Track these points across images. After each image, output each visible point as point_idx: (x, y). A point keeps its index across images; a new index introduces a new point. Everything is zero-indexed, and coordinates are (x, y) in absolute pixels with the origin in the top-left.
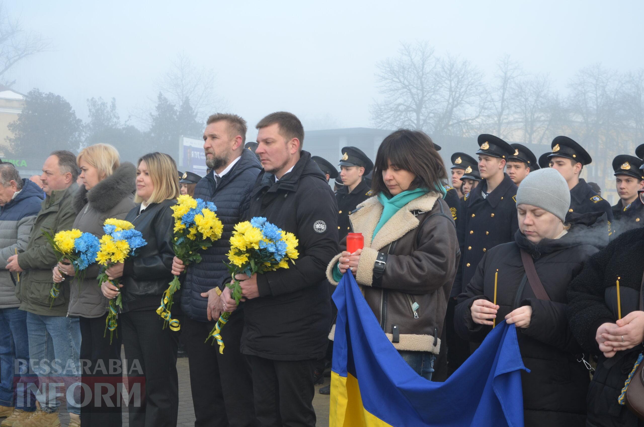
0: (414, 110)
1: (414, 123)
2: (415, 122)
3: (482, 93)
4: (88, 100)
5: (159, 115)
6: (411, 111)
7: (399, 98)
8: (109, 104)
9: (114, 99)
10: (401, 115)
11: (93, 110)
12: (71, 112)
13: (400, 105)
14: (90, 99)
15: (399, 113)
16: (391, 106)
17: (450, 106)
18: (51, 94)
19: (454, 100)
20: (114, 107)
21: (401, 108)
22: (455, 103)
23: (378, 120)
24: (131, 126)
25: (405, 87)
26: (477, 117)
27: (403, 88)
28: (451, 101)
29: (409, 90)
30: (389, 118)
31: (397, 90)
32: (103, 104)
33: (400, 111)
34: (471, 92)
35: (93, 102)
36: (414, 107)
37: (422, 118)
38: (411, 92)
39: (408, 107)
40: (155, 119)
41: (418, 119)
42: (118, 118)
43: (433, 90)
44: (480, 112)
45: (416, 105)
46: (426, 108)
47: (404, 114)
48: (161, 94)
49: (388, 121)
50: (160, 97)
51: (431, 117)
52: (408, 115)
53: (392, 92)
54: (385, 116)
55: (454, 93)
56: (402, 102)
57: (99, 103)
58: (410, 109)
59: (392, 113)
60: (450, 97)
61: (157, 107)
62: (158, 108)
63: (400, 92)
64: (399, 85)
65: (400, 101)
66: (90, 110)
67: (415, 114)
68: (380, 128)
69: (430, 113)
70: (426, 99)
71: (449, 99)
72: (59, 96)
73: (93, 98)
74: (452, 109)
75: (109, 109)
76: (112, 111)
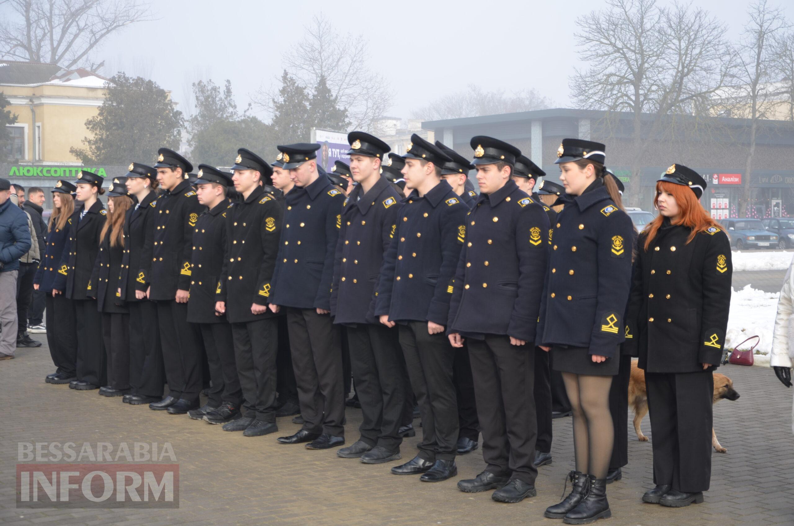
0: (631, 82)
1: (631, 100)
2: (633, 98)
3: (724, 54)
4: (194, 84)
5: (285, 101)
6: (627, 82)
7: (609, 65)
8: (223, 89)
9: (228, 81)
10: (612, 90)
11: (202, 98)
12: (166, 101)
13: (611, 75)
14: (197, 83)
15: (609, 87)
16: (600, 77)
17: (679, 74)
18: (139, 78)
19: (683, 67)
20: (228, 92)
21: (614, 79)
22: (686, 70)
23: (582, 97)
24: (253, 117)
25: (618, 50)
26: (717, 88)
27: (615, 52)
28: (680, 68)
29: (624, 54)
30: (595, 94)
31: (608, 55)
32: (215, 89)
33: (612, 84)
34: (708, 53)
35: (200, 87)
36: (631, 77)
37: (641, 92)
38: (626, 58)
39: (623, 77)
40: (279, 107)
41: (637, 95)
42: (235, 107)
43: (655, 54)
44: (721, 81)
45: (634, 74)
46: (646, 78)
47: (617, 87)
48: (286, 73)
49: (596, 98)
50: (285, 77)
51: (653, 91)
52: (623, 89)
53: (600, 58)
54: (591, 92)
55: (684, 58)
56: (614, 72)
57: (209, 88)
58: (626, 80)
59: (600, 87)
60: (679, 62)
61: (281, 91)
62: (283, 92)
63: (612, 57)
64: (610, 49)
65: (611, 70)
66: (197, 98)
67: (632, 87)
68: (585, 108)
69: (653, 85)
70: (646, 65)
71: (679, 65)
72: (150, 82)
73: (200, 82)
74: (682, 79)
75: (222, 95)
76: (226, 98)
